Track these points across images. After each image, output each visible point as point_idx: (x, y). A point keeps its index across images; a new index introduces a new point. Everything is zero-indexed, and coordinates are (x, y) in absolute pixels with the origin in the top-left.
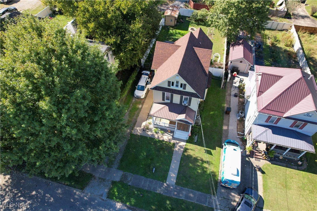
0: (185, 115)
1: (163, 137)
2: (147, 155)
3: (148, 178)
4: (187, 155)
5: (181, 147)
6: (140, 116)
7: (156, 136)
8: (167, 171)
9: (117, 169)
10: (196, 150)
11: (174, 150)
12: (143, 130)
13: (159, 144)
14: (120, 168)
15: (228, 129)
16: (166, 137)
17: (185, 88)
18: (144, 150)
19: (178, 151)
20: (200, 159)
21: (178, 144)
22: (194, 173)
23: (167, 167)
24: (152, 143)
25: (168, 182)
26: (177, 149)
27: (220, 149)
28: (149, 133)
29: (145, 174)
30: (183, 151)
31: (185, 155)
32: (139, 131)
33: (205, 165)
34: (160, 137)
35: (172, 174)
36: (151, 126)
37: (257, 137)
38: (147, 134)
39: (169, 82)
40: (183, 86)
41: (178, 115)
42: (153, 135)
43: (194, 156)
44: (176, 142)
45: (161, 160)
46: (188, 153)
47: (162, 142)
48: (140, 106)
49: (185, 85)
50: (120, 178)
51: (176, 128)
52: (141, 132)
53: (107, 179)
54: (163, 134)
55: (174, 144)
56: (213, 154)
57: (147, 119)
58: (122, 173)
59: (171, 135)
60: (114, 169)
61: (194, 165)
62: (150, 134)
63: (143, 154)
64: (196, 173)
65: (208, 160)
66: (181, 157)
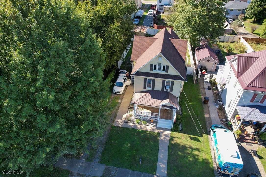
0: (168, 99)
1: (146, 127)
2: (131, 146)
3: (135, 170)
4: (174, 143)
5: (166, 136)
6: (120, 109)
7: (139, 127)
8: (155, 162)
9: (98, 163)
10: (182, 138)
11: (160, 139)
12: (125, 122)
13: (142, 134)
14: (102, 161)
15: (210, 117)
16: (149, 127)
17: (167, 71)
18: (127, 142)
19: (164, 140)
20: (189, 147)
21: (162, 133)
22: (185, 161)
23: (155, 157)
24: (136, 134)
25: (159, 174)
26: (162, 138)
27: (207, 135)
28: (131, 124)
29: (130, 167)
30: (170, 140)
31: (172, 143)
32: (120, 123)
33: (196, 153)
34: (143, 127)
35: (161, 165)
36: (133, 118)
37: (245, 117)
38: (129, 125)
39: (151, 65)
40: (166, 68)
41: (161, 101)
42: (135, 126)
43: (182, 144)
44: (161, 131)
45: (147, 150)
46: (175, 141)
47: (145, 132)
48: (120, 101)
49: (168, 67)
50: (102, 173)
51: (159, 117)
52: (122, 124)
53: (87, 174)
54: (145, 124)
55: (158, 134)
56: (201, 141)
57: (128, 112)
58: (105, 167)
59: (154, 125)
60: (95, 163)
61: (184, 153)
62: (133, 125)
63: (127, 145)
64: (188, 162)
65: (197, 147)
66: (169, 146)
